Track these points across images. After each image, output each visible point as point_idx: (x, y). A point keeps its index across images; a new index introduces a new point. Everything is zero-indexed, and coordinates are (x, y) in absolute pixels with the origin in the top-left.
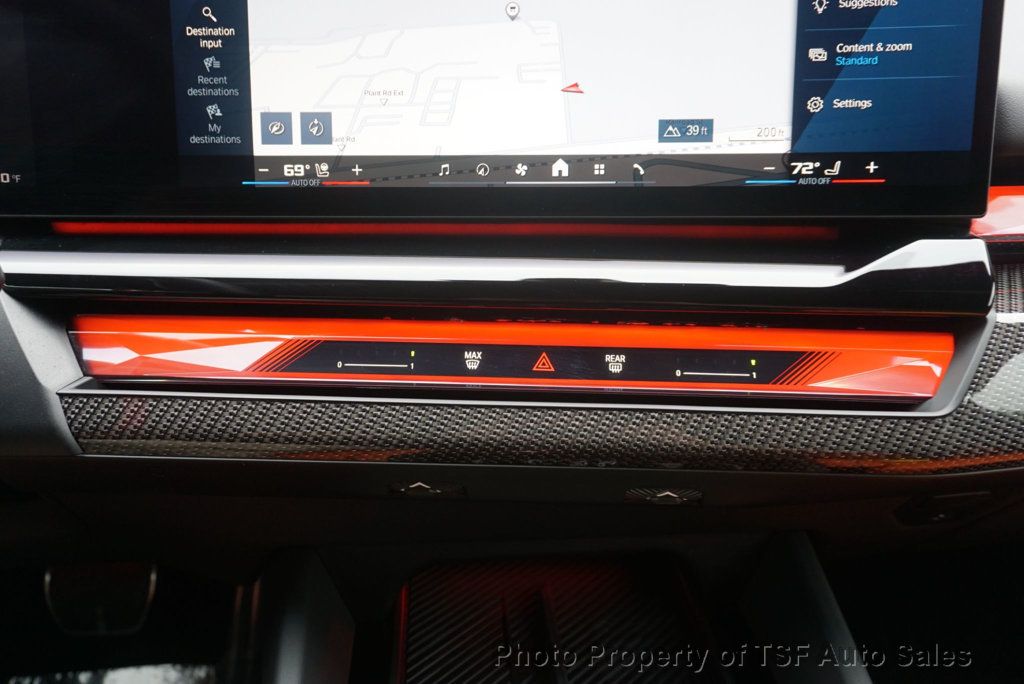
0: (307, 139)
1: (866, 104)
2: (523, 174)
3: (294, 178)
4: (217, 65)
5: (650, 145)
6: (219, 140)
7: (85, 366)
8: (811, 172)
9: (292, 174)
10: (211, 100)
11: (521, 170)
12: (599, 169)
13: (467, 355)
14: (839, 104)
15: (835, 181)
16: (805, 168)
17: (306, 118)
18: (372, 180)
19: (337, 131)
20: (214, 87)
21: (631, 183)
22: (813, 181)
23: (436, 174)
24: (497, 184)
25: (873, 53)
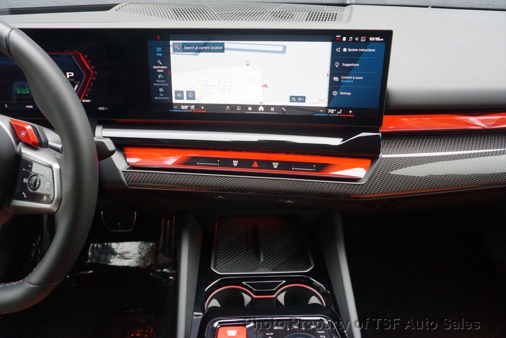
0: (188, 98)
1: (349, 94)
4: (162, 77)
5: (288, 103)
6: (163, 98)
9: (184, 108)
10: (161, 87)
11: (250, 109)
12: (272, 109)
13: (234, 162)
14: (342, 93)
15: (340, 115)
16: (332, 111)
17: (188, 92)
18: (207, 111)
19: (196, 97)
20: (161, 83)
21: (281, 113)
22: (334, 115)
23: (225, 109)
24: (243, 112)
25: (352, 79)
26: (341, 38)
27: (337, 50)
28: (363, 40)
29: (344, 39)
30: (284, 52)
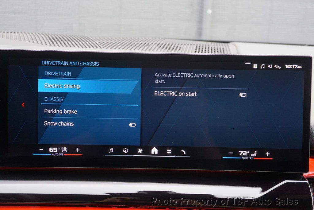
2: (141, 152)
3: (53, 152)
8: (246, 155)
9: (52, 151)
12: (169, 152)
15: (254, 158)
18: (84, 154)
21: (181, 157)
22: (247, 158)
26: (252, 66)
29: (255, 66)
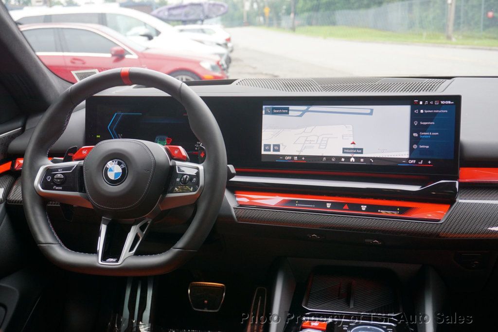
1: (427, 147)
7: (238, 202)
9: (287, 159)
11: (343, 160)
12: (362, 160)
13: (327, 204)
14: (421, 147)
15: (421, 165)
16: (413, 162)
21: (369, 164)
22: (415, 165)
23: (322, 160)
24: (337, 163)
25: (429, 135)
26: (419, 102)
27: (415, 111)
28: (437, 103)
29: (421, 103)
30: (371, 114)
